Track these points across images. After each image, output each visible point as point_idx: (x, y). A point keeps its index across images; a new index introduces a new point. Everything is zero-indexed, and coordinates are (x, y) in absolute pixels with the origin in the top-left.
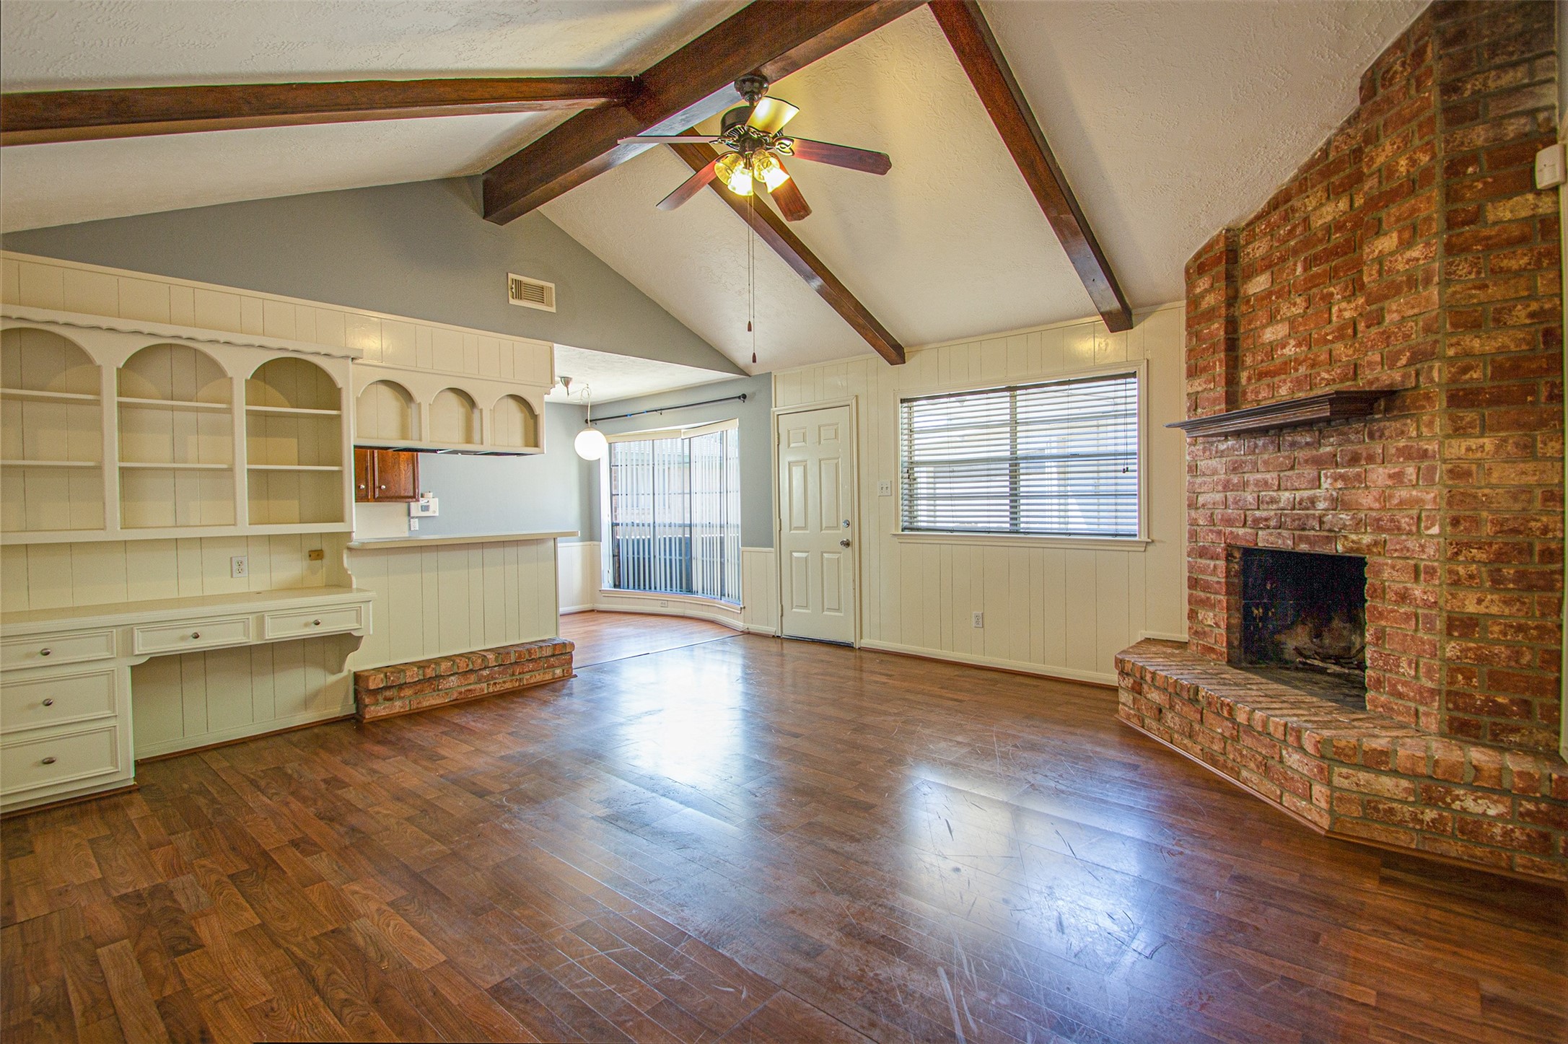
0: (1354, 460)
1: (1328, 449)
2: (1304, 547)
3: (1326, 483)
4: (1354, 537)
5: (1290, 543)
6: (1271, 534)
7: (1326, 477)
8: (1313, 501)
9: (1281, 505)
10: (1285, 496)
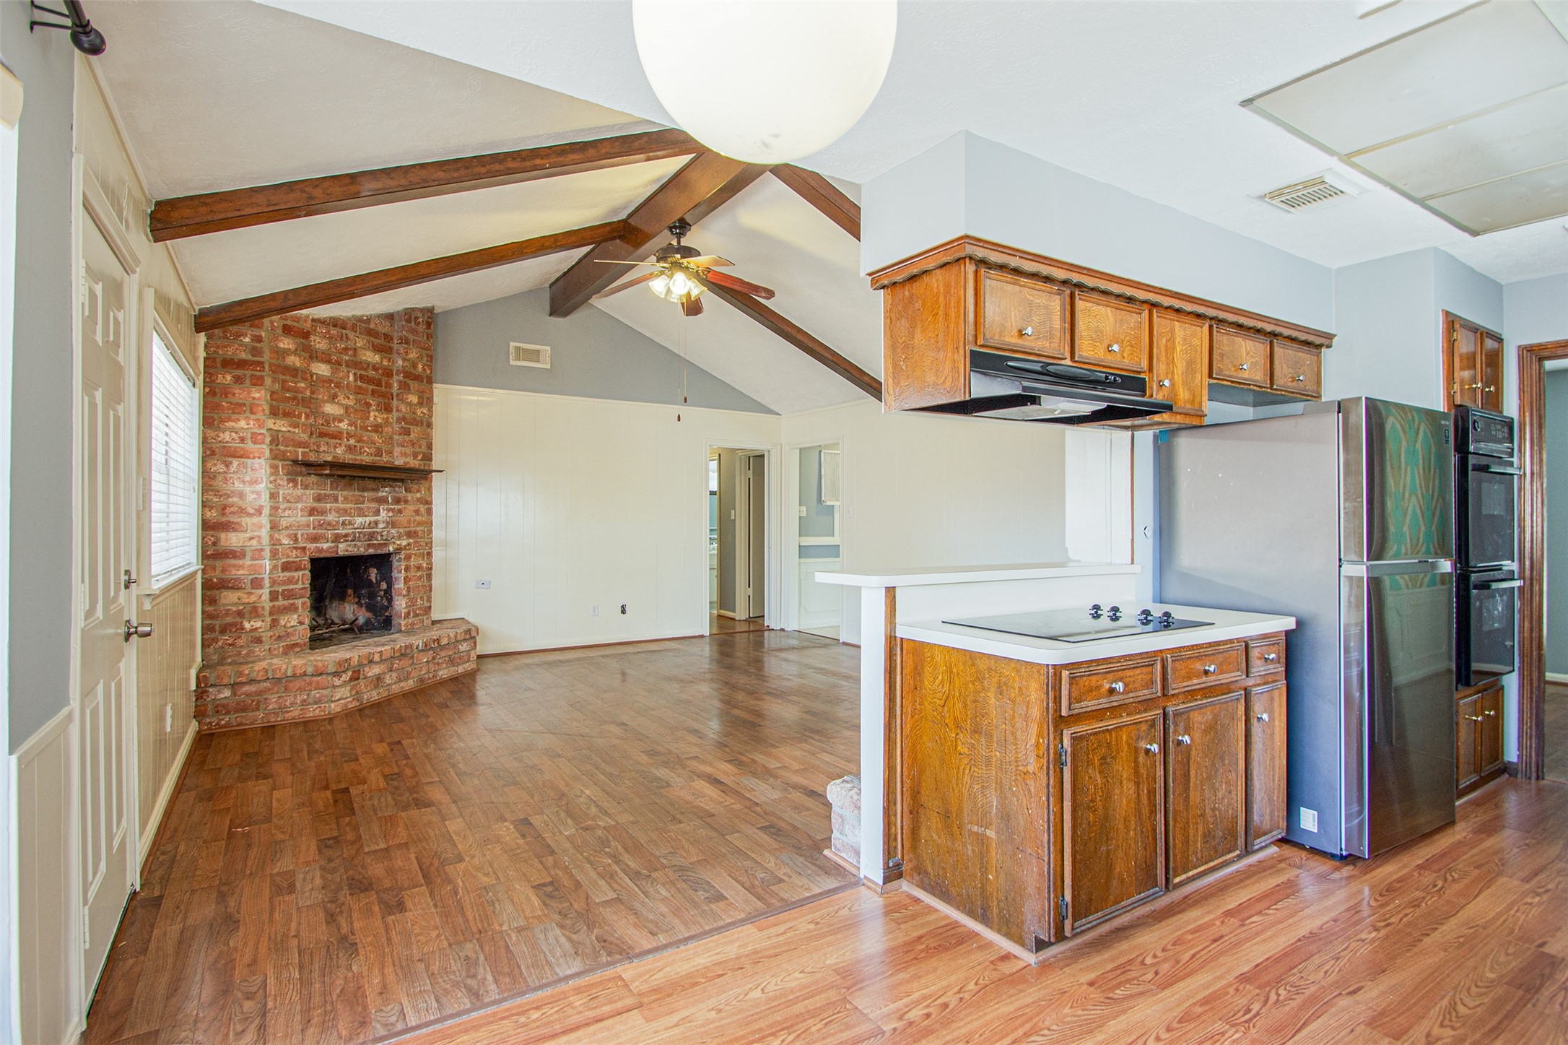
0: (397, 501)
1: (384, 494)
2: (371, 551)
3: (383, 514)
4: (398, 542)
5: (362, 549)
6: (349, 546)
7: (384, 510)
8: (376, 523)
9: (356, 526)
10: (359, 520)
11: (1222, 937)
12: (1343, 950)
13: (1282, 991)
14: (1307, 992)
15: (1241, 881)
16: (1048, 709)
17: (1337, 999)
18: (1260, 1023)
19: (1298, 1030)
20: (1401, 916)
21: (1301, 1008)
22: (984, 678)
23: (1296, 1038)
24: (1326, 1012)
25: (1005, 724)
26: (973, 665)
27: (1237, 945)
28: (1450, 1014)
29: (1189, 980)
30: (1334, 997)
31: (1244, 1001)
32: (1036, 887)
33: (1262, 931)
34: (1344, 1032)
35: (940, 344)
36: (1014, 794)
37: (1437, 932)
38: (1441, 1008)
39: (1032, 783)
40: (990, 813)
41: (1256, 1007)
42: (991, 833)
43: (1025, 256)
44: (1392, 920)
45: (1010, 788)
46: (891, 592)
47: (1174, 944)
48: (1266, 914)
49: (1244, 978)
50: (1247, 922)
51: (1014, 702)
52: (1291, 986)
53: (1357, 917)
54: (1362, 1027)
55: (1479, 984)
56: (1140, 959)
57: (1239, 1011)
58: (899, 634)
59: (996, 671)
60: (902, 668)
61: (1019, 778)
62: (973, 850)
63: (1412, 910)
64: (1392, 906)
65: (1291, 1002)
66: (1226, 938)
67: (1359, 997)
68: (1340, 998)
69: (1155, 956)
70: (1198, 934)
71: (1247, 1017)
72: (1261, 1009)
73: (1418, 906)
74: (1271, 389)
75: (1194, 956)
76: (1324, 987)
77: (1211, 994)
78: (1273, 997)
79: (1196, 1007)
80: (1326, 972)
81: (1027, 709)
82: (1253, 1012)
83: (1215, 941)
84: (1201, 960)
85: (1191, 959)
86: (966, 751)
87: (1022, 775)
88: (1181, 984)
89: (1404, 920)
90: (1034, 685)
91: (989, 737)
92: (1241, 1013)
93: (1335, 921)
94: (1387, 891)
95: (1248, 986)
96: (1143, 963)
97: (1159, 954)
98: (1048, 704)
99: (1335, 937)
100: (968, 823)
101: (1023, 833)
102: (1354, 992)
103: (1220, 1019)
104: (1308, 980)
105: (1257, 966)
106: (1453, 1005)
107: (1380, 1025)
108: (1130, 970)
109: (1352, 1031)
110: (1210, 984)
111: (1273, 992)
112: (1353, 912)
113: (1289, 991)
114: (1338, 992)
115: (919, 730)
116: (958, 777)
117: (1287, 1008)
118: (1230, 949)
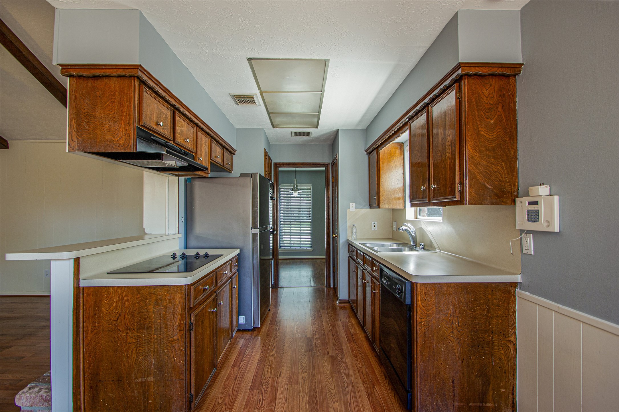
11: (237, 377)
12: (270, 362)
13: (264, 387)
14: (270, 382)
15: (230, 351)
16: (185, 306)
17: (278, 380)
18: (265, 402)
19: (276, 398)
20: (275, 342)
21: (272, 389)
22: (147, 299)
23: (277, 401)
24: (278, 386)
25: (160, 320)
26: (139, 293)
27: (243, 377)
28: (303, 368)
29: (237, 401)
30: (277, 380)
31: (256, 398)
32: (179, 394)
33: (246, 367)
34: (286, 390)
35: (116, 119)
36: (165, 354)
37: (286, 343)
38: (300, 367)
39: (177, 344)
40: (150, 368)
41: (261, 397)
42: (151, 379)
43: (161, 87)
44: (274, 345)
45: (163, 351)
46: (77, 260)
47: (224, 389)
48: (244, 360)
49: (252, 389)
50: (240, 366)
51: (166, 307)
52: (265, 383)
53: (266, 348)
54: (289, 385)
55: (302, 355)
56: (217, 403)
57: (257, 402)
58: (81, 285)
59: (154, 294)
60: (84, 305)
61: (169, 344)
62: (139, 392)
63: (276, 339)
64: (272, 340)
65: (268, 389)
66: (238, 376)
67: (282, 375)
68: (279, 378)
69: (221, 398)
70: (229, 380)
71: (261, 403)
72: (263, 397)
73: (277, 337)
74: (223, 166)
75: (233, 389)
76: (273, 378)
77: (246, 402)
78: (263, 390)
79: (245, 410)
80: (270, 372)
81: (174, 309)
82: (261, 400)
83: (236, 379)
84: (236, 390)
85: (233, 391)
86: (134, 341)
87: (171, 342)
88: (236, 404)
89: (277, 343)
90: (178, 296)
91: (150, 329)
92: (258, 403)
93: (262, 352)
94: (268, 336)
95: (254, 391)
96: (219, 404)
97: (222, 396)
98: (186, 304)
99: (265, 358)
100: (135, 379)
101: (171, 372)
102: (280, 375)
103: (254, 410)
104: (268, 378)
105: (252, 381)
106: (302, 365)
107: (292, 382)
108: (216, 410)
109: (287, 388)
110: (244, 397)
111: (262, 388)
112: (264, 347)
113: (265, 385)
114: (277, 377)
115: (97, 338)
116: (128, 357)
117: (269, 392)
118: (242, 380)
